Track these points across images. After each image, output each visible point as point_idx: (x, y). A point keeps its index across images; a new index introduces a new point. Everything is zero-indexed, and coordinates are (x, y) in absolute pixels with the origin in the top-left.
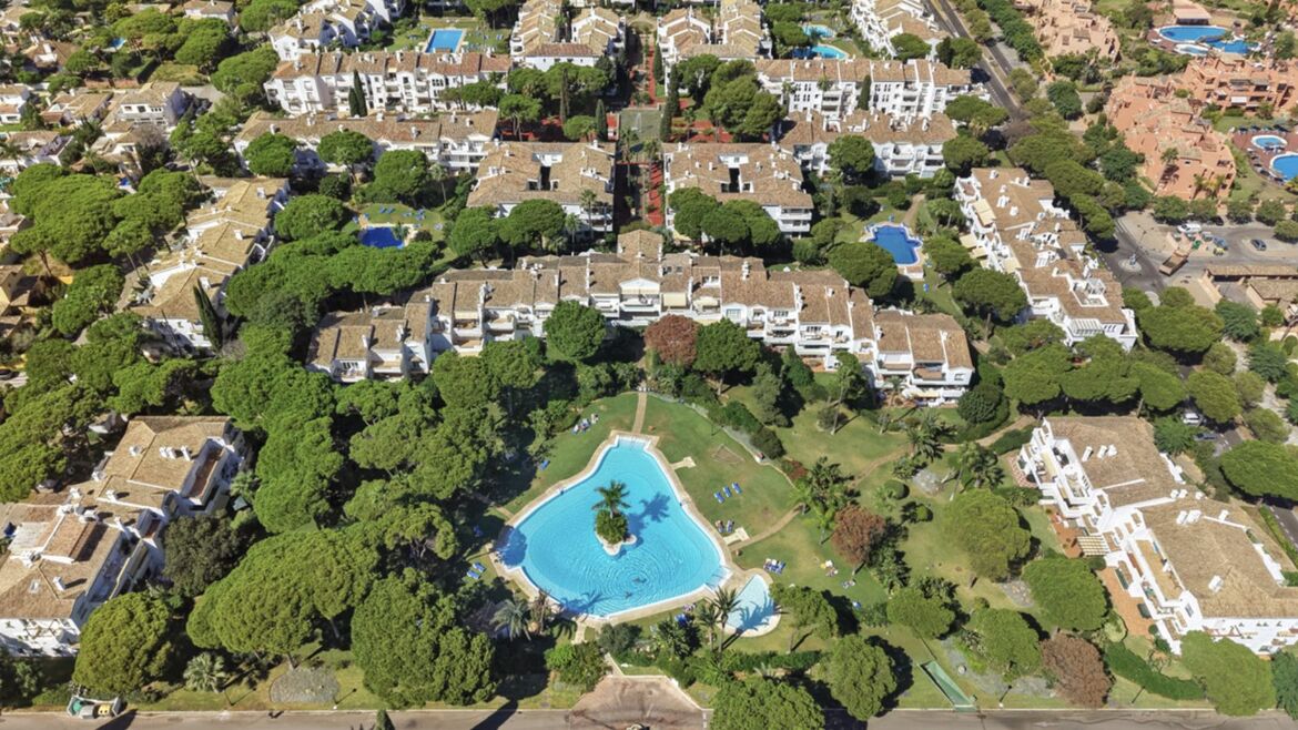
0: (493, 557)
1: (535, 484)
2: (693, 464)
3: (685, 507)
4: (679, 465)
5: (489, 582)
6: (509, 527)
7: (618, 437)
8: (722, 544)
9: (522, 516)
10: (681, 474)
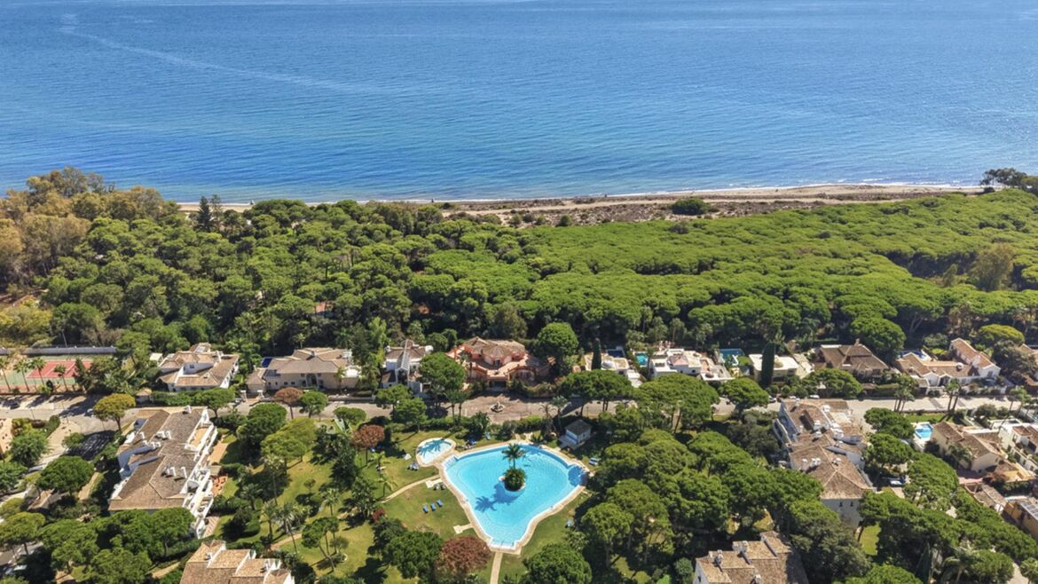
0: (587, 470)
1: (572, 512)
2: (455, 528)
3: (465, 497)
4: (466, 527)
5: (585, 458)
6: (583, 485)
7: (514, 548)
8: (444, 478)
9: (575, 492)
10: (465, 521)
